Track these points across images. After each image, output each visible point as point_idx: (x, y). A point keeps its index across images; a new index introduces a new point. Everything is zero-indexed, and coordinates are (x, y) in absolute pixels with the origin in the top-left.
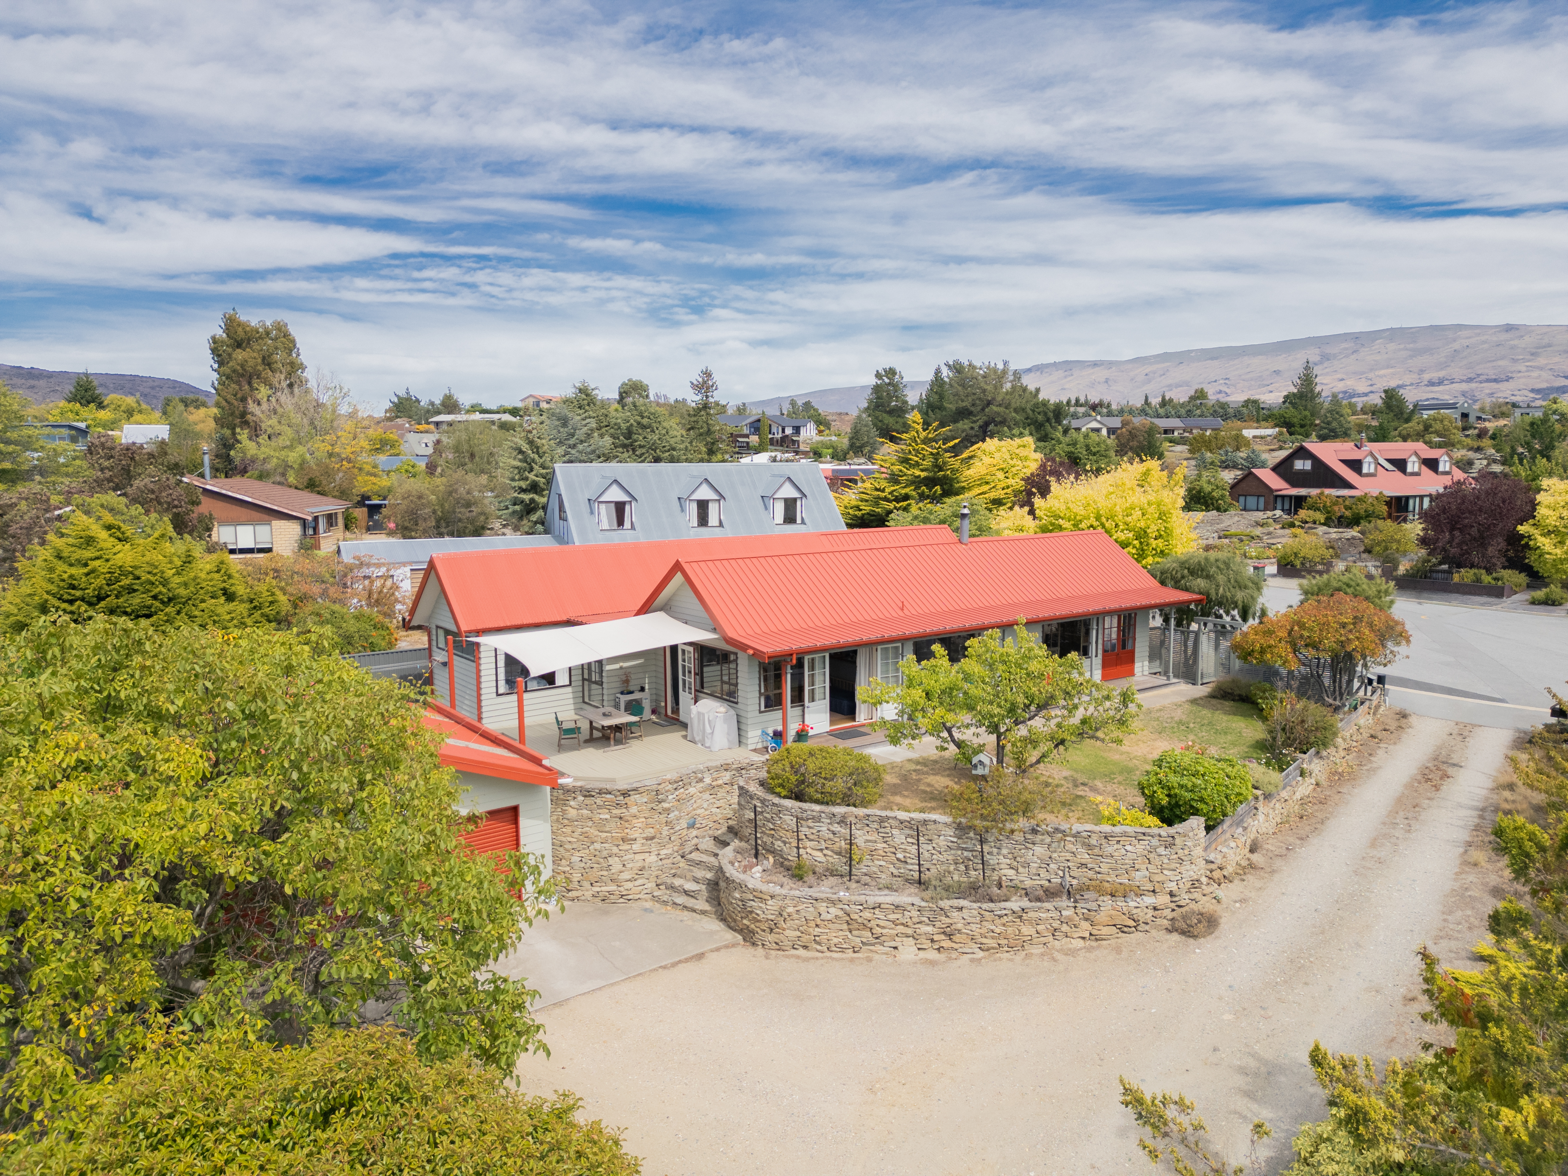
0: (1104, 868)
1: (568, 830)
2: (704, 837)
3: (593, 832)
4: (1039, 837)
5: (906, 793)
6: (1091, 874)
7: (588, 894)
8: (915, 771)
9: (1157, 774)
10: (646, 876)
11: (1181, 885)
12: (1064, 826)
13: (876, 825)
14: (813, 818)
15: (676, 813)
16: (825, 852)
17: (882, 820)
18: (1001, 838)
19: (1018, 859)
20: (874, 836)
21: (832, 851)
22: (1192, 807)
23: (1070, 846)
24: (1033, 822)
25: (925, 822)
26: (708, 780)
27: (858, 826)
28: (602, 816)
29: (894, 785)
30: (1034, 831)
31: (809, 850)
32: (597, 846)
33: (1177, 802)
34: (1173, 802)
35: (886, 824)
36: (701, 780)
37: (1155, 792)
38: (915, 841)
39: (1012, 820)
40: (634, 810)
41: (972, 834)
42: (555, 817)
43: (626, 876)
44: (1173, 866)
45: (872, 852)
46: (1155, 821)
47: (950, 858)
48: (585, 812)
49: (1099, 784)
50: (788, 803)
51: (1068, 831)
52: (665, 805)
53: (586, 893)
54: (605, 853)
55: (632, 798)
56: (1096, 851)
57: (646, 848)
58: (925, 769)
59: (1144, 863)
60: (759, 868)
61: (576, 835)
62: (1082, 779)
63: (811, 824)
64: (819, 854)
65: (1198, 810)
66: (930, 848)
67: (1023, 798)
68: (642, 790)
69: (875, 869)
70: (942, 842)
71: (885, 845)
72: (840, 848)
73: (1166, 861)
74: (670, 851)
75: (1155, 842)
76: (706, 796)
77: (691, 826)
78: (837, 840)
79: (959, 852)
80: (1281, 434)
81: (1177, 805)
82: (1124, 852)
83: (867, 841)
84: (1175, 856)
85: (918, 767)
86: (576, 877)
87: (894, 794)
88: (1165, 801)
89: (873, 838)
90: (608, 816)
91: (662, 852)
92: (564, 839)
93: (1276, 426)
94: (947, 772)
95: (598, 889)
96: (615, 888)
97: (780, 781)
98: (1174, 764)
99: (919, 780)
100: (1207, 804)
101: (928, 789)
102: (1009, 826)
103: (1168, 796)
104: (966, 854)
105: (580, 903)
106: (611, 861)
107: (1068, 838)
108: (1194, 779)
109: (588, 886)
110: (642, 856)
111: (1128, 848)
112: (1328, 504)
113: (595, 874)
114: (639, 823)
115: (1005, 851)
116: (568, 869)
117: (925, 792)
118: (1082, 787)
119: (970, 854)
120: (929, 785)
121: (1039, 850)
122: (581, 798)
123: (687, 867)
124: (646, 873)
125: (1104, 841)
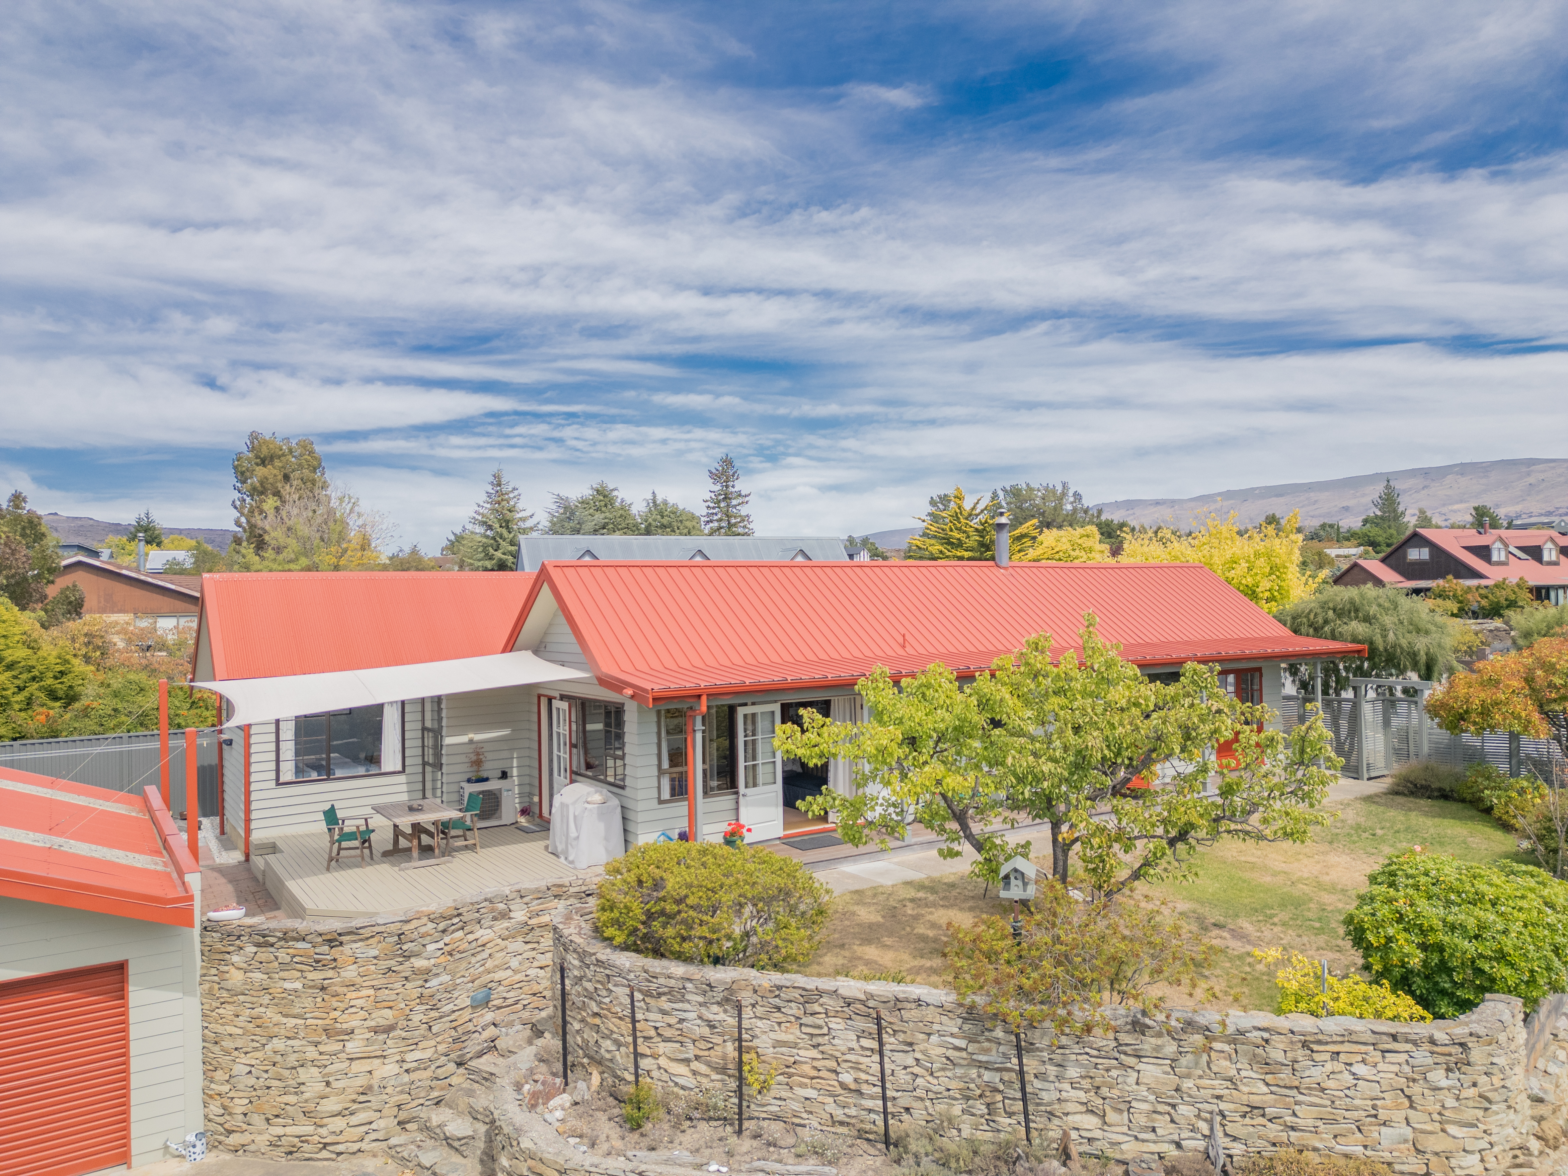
0: (1306, 1117)
1: (227, 1011)
2: (511, 1024)
3: (271, 1015)
4: (1149, 1043)
5: (888, 941)
6: (1273, 1131)
7: (262, 1141)
8: (912, 900)
9: (1390, 901)
10: (374, 1105)
11: (1491, 1163)
12: (1210, 1017)
13: (794, 1009)
14: (671, 991)
15: (445, 978)
16: (695, 1065)
17: (809, 997)
18: (1064, 1040)
19: (1104, 1091)
20: (791, 1034)
21: (708, 1064)
22: (1479, 971)
23: (1222, 1065)
24: (1135, 1006)
25: (898, 1004)
26: (519, 915)
27: (759, 1010)
28: (288, 985)
29: (871, 926)
30: (1138, 1027)
31: (662, 1061)
32: (278, 1044)
33: (1442, 961)
34: (1435, 959)
35: (816, 1008)
36: (505, 915)
37: (1389, 939)
38: (875, 1045)
39: (1086, 1000)
40: (350, 972)
41: (999, 1033)
42: (206, 986)
43: (331, 1105)
44: (1470, 1114)
45: (789, 1069)
46: (1405, 1004)
47: (953, 1085)
48: (258, 976)
49: (1246, 925)
50: (626, 960)
51: (1217, 1029)
52: (419, 963)
53: (258, 1138)
54: (292, 1060)
55: (346, 949)
56: (1285, 1076)
57: (375, 1049)
58: (931, 898)
59: (1398, 1107)
60: (565, 1099)
61: (241, 1021)
62: (1215, 916)
63: (667, 1006)
64: (681, 1069)
65: (1493, 980)
66: (910, 1061)
67: (1108, 950)
68: (367, 932)
69: (796, 1106)
70: (934, 1047)
71: (814, 1053)
72: (724, 1057)
73: (1450, 1102)
74: (428, 1054)
75: (1422, 1056)
76: (517, 945)
77: (483, 1003)
78: (717, 1040)
79: (973, 1073)
80: (1367, 552)
81: (1444, 968)
82: (1349, 1079)
83: (778, 1044)
84: (1472, 1092)
85: (921, 895)
86: (239, 1105)
87: (867, 941)
88: (1416, 960)
89: (790, 1038)
90: (298, 985)
91: (409, 1057)
92: (220, 1029)
93: (1360, 545)
94: (971, 903)
95: (280, 1131)
96: (310, 1129)
97: (615, 914)
98: (1423, 880)
99: (916, 918)
100: (1512, 965)
101: (931, 933)
102: (1080, 1014)
103: (1424, 947)
104: (987, 1076)
105: (249, 1158)
106: (303, 1074)
107: (1217, 1046)
108: (1477, 912)
109: (263, 1125)
110: (365, 1065)
111: (1360, 1069)
112: (1459, 593)
113: (275, 1100)
114: (360, 998)
115: (1073, 1072)
116: (226, 1088)
117: (923, 938)
118: (1216, 932)
119: (995, 1077)
120: (934, 925)
121: (1151, 1071)
122: (251, 949)
123: (467, 1085)
124: (375, 1100)
125: (1300, 1054)
